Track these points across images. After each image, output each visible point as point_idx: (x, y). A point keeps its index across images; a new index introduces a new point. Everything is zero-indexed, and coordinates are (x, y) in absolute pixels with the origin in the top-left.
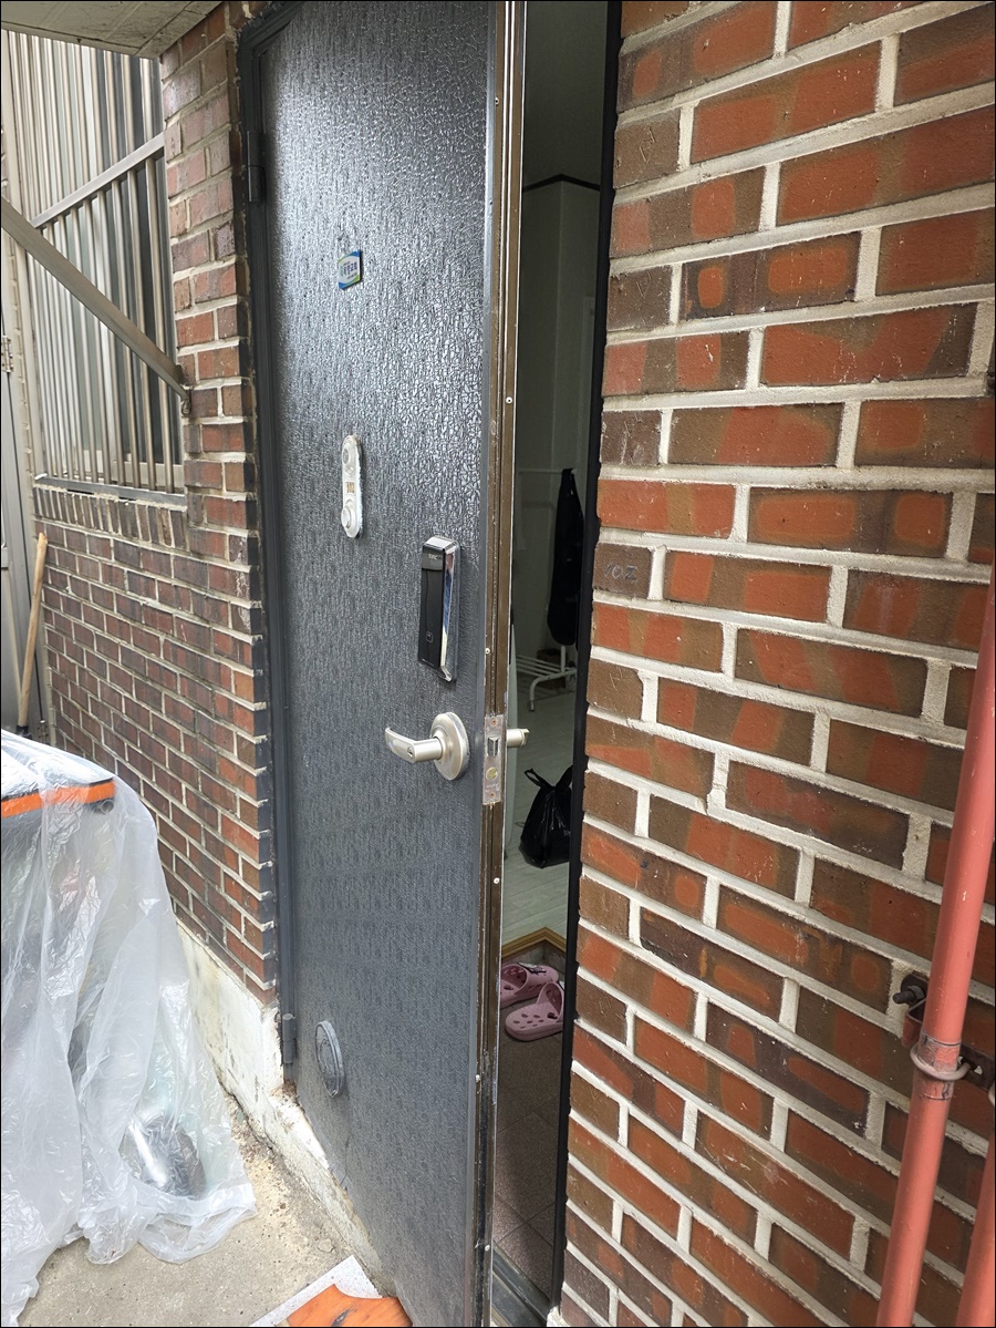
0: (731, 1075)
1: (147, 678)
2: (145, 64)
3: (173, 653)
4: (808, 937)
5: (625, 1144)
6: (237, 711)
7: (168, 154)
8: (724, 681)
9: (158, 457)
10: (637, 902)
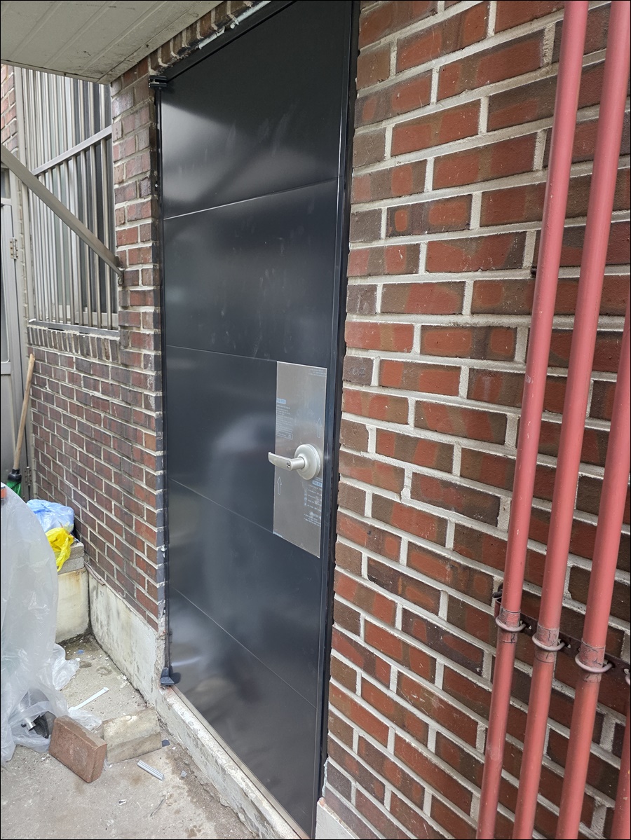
0: (414, 648)
1: (92, 439)
2: (102, 87)
3: (109, 424)
4: (452, 567)
5: (360, 694)
6: (146, 457)
7: (114, 138)
8: (409, 430)
9: (103, 310)
10: (366, 554)
